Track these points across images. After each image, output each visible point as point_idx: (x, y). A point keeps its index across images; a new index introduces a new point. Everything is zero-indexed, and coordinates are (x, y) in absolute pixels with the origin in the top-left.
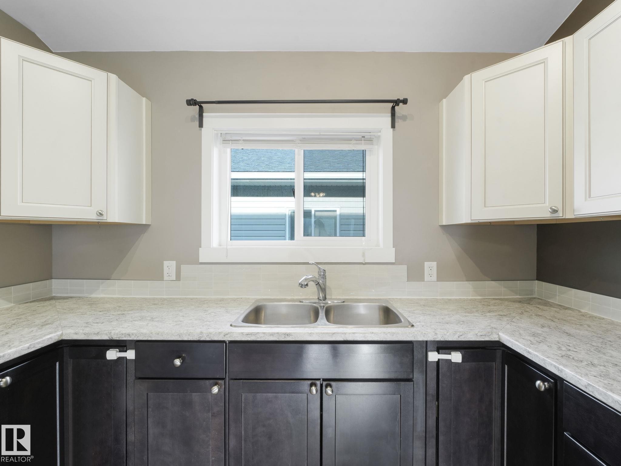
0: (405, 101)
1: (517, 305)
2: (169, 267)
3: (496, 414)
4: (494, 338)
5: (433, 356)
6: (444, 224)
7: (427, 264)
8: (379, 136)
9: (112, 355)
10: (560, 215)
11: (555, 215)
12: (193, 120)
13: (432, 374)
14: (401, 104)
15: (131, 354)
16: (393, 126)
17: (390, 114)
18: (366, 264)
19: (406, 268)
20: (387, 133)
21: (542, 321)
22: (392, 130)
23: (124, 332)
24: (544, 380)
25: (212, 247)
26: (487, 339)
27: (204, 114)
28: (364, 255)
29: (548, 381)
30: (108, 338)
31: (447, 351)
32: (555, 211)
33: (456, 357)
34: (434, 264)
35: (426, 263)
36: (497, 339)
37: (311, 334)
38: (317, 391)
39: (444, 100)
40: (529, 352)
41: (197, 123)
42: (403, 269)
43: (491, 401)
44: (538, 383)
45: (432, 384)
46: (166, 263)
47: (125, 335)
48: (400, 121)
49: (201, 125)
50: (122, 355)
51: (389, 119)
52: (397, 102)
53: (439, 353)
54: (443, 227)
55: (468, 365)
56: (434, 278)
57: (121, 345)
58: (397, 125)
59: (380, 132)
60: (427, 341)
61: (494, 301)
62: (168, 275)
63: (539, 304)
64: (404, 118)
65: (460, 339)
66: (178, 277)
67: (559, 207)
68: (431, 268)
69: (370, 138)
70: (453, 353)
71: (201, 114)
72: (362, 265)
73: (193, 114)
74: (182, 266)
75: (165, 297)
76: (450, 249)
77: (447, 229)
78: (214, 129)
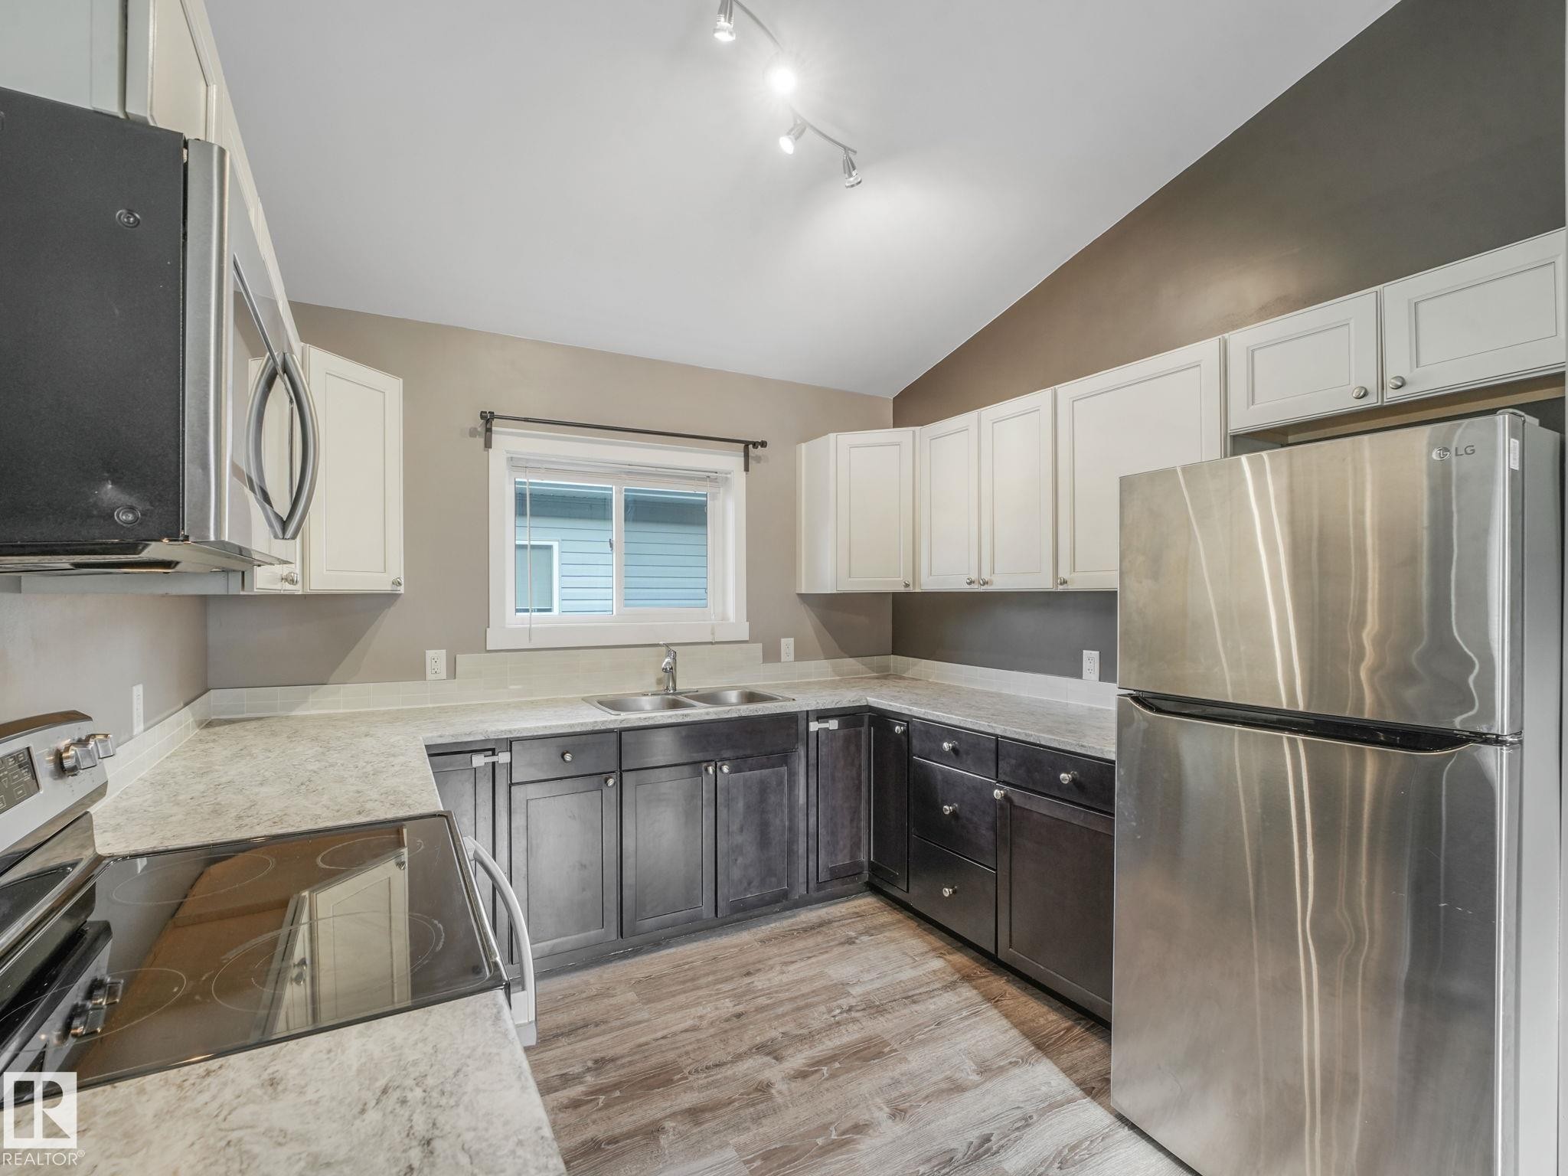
0: (763, 444)
1: (876, 681)
2: (436, 659)
3: (864, 775)
4: (864, 703)
5: (814, 726)
6: (803, 592)
8: (728, 479)
9: (479, 760)
10: (911, 588)
11: (907, 589)
12: (473, 433)
13: (812, 744)
14: (756, 447)
15: (503, 757)
16: (747, 469)
17: (743, 456)
18: (715, 643)
19: (762, 647)
20: (739, 478)
21: (898, 689)
22: (745, 473)
23: (502, 729)
24: (901, 725)
25: (507, 624)
26: (858, 704)
27: (494, 429)
28: (713, 632)
29: (903, 725)
30: (483, 738)
31: (825, 720)
32: (907, 585)
33: (833, 724)
34: (792, 641)
35: (783, 640)
38: (713, 771)
39: (804, 445)
40: (891, 705)
41: (481, 441)
42: (758, 647)
43: (860, 765)
44: (897, 728)
45: (813, 754)
46: (430, 654)
47: (505, 732)
48: (755, 463)
49: (488, 444)
50: (491, 759)
51: (742, 461)
52: (747, 444)
53: (818, 722)
54: (801, 595)
55: (842, 733)
56: (792, 657)
57: (489, 746)
58: (751, 467)
59: (730, 473)
60: (809, 711)
61: (854, 680)
62: (434, 672)
63: (895, 678)
64: (758, 459)
65: (834, 706)
66: (452, 672)
67: (910, 580)
68: (787, 645)
69: (715, 480)
70: (830, 721)
71: (489, 430)
72: (710, 646)
73: (475, 429)
74: (458, 656)
75: (430, 706)
76: (807, 622)
77: (804, 598)
78: (508, 452)
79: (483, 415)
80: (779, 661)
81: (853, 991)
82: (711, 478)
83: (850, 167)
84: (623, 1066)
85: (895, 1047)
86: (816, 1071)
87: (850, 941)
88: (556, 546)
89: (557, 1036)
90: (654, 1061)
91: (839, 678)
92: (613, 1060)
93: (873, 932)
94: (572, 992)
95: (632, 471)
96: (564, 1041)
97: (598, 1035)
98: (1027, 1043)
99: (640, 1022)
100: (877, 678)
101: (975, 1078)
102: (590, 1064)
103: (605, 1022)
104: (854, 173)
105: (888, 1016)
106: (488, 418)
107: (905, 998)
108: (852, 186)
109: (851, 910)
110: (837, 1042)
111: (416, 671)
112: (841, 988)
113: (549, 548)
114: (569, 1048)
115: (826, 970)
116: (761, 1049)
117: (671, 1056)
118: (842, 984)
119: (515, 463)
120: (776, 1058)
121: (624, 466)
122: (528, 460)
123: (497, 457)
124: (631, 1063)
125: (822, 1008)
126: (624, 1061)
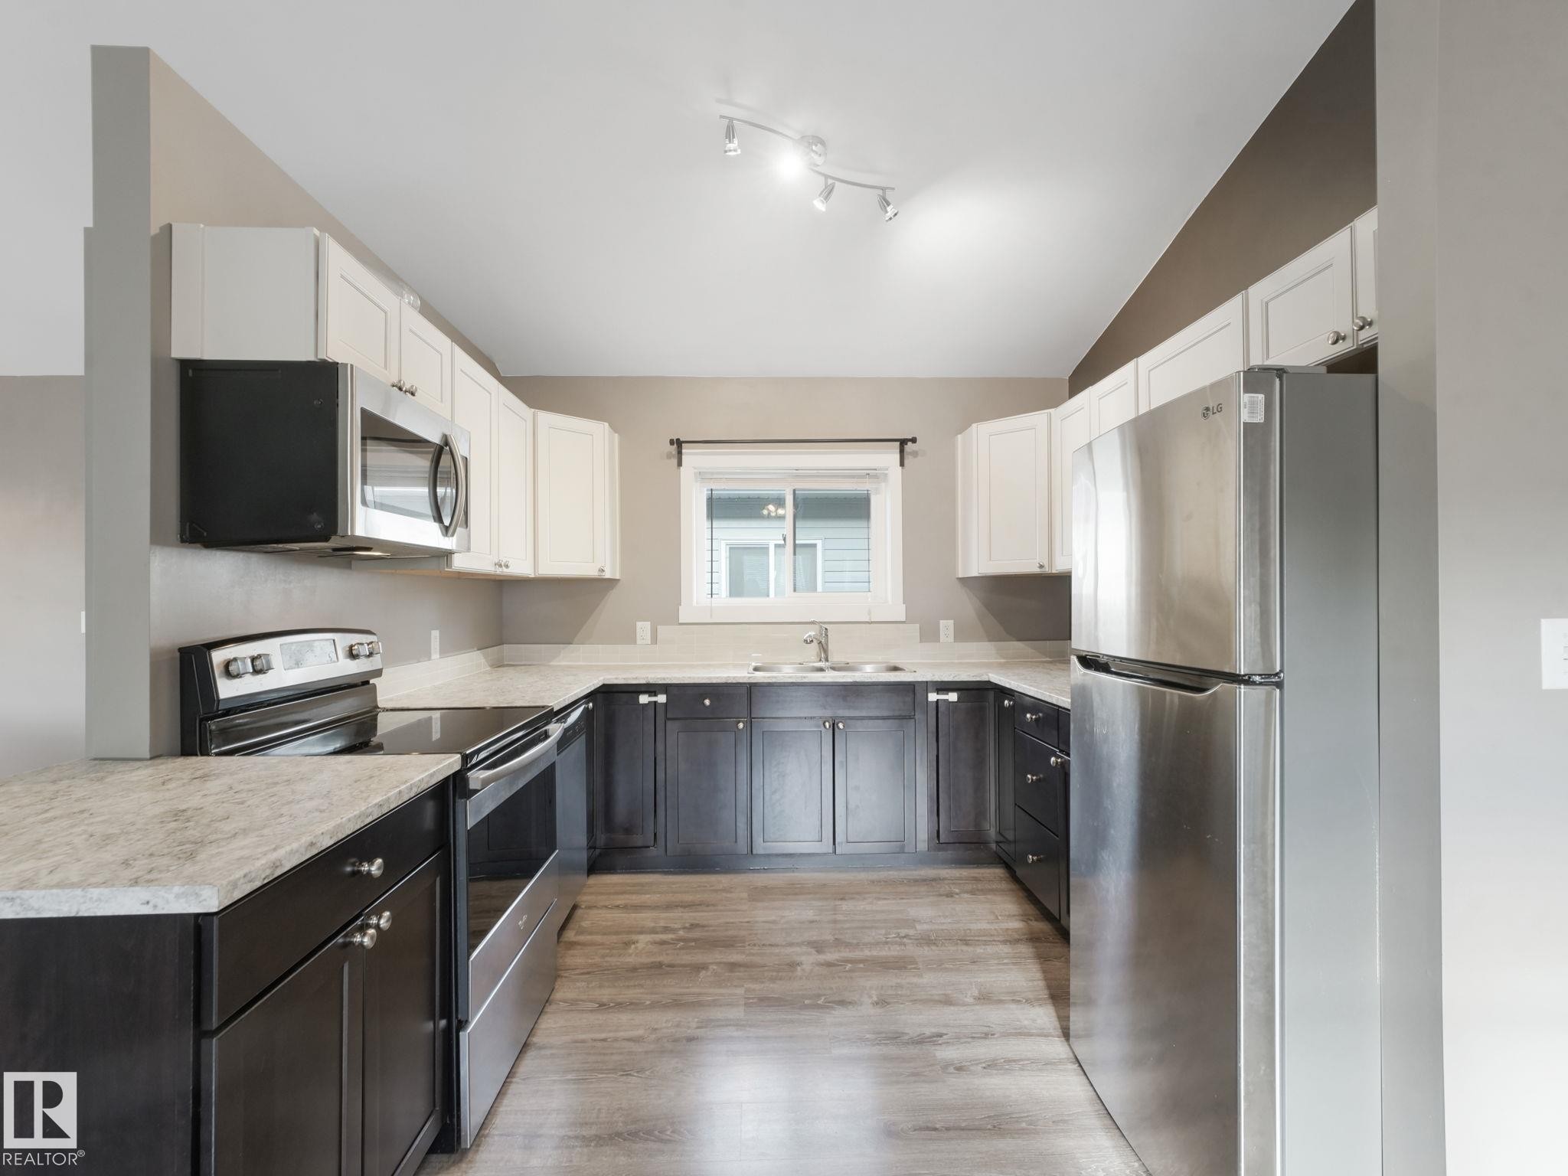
0: (914, 440)
2: (643, 628)
3: (989, 749)
4: (984, 678)
5: (933, 697)
6: (960, 576)
7: (942, 623)
8: (886, 474)
9: (644, 699)
10: (1047, 570)
11: (1043, 570)
13: (932, 713)
14: (910, 443)
15: (662, 699)
16: (902, 464)
17: (898, 450)
18: (872, 622)
19: (918, 628)
20: (895, 472)
22: (901, 467)
23: (659, 677)
24: (1009, 699)
25: (695, 603)
26: (978, 679)
27: (683, 451)
28: (869, 613)
29: (1011, 699)
30: (645, 682)
31: (944, 691)
32: (1041, 567)
33: (953, 697)
34: (951, 622)
36: (987, 680)
37: (824, 677)
38: (830, 727)
39: (959, 436)
41: (675, 461)
42: (914, 629)
43: (985, 739)
44: (1006, 701)
45: (931, 722)
46: (639, 624)
47: (661, 679)
48: (910, 457)
49: (680, 464)
50: (653, 699)
51: (898, 456)
52: (903, 443)
53: (938, 694)
54: (958, 578)
55: (963, 706)
56: (951, 639)
57: (651, 689)
58: (906, 462)
59: (887, 470)
60: (927, 682)
62: (642, 638)
64: (915, 454)
65: (954, 680)
66: (654, 640)
67: (1045, 563)
68: (947, 627)
69: (876, 477)
70: (950, 694)
71: (680, 453)
72: (868, 625)
73: (671, 453)
74: (659, 627)
75: (639, 663)
76: (968, 605)
77: (964, 581)
78: (695, 468)
79: (672, 442)
80: (938, 640)
81: (918, 927)
82: (874, 475)
83: (885, 202)
84: (707, 931)
85: (921, 967)
86: (841, 965)
87: (950, 895)
88: (819, 544)
89: (677, 906)
90: (730, 933)
91: (1003, 661)
92: (703, 926)
93: (977, 892)
94: (706, 885)
95: (798, 474)
96: (680, 909)
97: (705, 911)
98: (1046, 992)
99: (738, 911)
100: (1051, 662)
101: (970, 1000)
102: (687, 925)
103: (713, 905)
104: (889, 209)
105: (934, 948)
106: (679, 444)
107: (960, 940)
108: (891, 219)
109: (972, 875)
110: (875, 953)
111: (630, 638)
112: (911, 923)
113: (815, 546)
114: (680, 914)
115: (909, 909)
116: (811, 944)
117: (743, 933)
118: (914, 921)
119: (702, 476)
120: (817, 951)
121: (791, 471)
122: (712, 473)
123: (687, 471)
124: (714, 931)
125: (883, 932)
126: (711, 928)
